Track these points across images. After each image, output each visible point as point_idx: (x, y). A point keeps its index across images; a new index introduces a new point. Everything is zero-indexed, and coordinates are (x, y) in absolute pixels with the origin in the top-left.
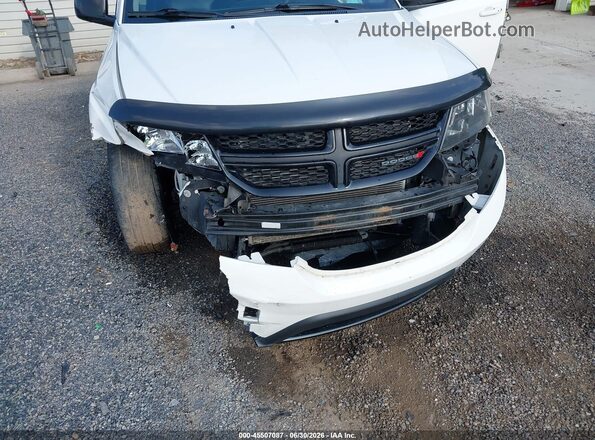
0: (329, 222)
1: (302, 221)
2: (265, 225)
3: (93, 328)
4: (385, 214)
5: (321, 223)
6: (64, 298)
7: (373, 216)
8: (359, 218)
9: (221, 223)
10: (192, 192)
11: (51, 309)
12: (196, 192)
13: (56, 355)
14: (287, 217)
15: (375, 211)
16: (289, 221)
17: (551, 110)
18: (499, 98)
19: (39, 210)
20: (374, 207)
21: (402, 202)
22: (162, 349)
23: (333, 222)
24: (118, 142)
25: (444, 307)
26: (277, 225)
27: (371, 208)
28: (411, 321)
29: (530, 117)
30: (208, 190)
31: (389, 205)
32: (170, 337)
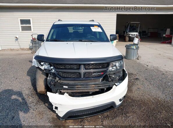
0: (79, 87)
1: (73, 86)
2: (64, 87)
3: (23, 109)
4: (93, 87)
5: (77, 88)
6: (19, 102)
7: (90, 87)
8: (87, 87)
9: (55, 86)
10: (50, 78)
11: (15, 104)
12: (51, 78)
13: (13, 114)
14: (69, 85)
15: (91, 86)
16: (70, 86)
17: (161, 70)
18: (147, 66)
19: (21, 82)
20: (91, 85)
21: (98, 85)
22: (37, 116)
23: (80, 87)
24: (37, 66)
25: (110, 114)
26: (67, 87)
27: (90, 85)
28: (100, 117)
29: (155, 71)
30: (53, 78)
31: (94, 85)
32: (40, 113)
